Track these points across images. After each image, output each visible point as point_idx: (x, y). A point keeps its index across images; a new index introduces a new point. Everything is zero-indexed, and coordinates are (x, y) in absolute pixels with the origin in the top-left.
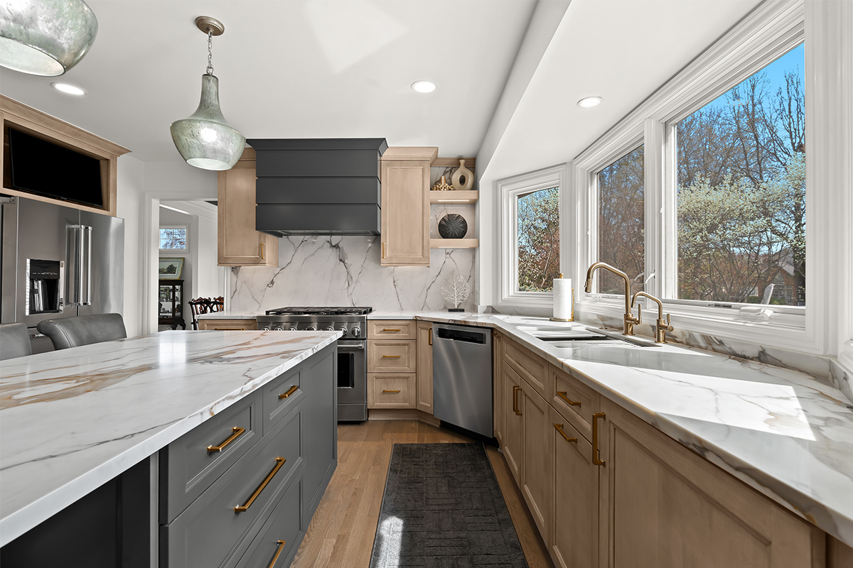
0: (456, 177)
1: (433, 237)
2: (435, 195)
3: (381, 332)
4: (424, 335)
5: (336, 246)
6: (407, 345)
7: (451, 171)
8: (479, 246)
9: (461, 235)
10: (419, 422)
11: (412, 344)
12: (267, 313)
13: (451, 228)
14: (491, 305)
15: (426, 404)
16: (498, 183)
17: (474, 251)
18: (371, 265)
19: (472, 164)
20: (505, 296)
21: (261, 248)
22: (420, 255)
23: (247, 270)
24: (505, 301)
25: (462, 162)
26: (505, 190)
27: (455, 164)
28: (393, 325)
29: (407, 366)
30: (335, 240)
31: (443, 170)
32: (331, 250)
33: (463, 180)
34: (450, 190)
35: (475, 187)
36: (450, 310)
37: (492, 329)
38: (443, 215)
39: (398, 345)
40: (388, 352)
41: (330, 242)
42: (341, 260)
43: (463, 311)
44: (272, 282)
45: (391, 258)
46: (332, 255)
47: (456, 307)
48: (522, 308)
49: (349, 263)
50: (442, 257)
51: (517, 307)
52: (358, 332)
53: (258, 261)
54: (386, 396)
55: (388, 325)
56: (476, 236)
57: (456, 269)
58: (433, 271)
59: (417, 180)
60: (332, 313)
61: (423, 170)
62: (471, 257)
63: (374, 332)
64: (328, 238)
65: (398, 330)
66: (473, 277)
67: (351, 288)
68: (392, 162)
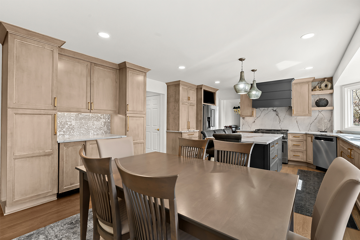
0: (323, 85)
1: (313, 106)
2: (314, 93)
3: (293, 137)
4: (309, 139)
5: (275, 111)
6: (302, 141)
7: (321, 83)
8: (334, 109)
9: (326, 106)
10: (307, 167)
11: (305, 142)
12: (256, 130)
13: (321, 103)
14: (340, 130)
15: (311, 160)
16: (342, 87)
17: (332, 111)
18: (288, 116)
19: (331, 80)
20: (346, 127)
21: (252, 112)
22: (307, 113)
23: (247, 118)
24: (346, 129)
25: (326, 80)
26: (346, 89)
27: (323, 80)
28: (297, 135)
29: (303, 148)
30: (275, 109)
31: (317, 83)
32: (273, 112)
33: (326, 86)
34: (320, 90)
35: (332, 88)
36: (320, 132)
37: (337, 137)
38: (318, 98)
39: (299, 141)
40: (295, 143)
41: (273, 110)
42: (277, 115)
43: (327, 132)
44: (254, 122)
45: (296, 114)
46: (274, 113)
47: (323, 131)
48: (354, 132)
49: (280, 116)
50: (317, 113)
51: (352, 131)
52: (285, 137)
53: (252, 115)
54: (295, 157)
55: (295, 135)
56: (332, 105)
57: (323, 117)
58: (313, 118)
59: (306, 89)
60: (276, 131)
61: (309, 85)
62: (331, 113)
63: (290, 137)
64: (272, 108)
65: (299, 137)
66: (331, 120)
67: (280, 124)
68: (296, 84)
